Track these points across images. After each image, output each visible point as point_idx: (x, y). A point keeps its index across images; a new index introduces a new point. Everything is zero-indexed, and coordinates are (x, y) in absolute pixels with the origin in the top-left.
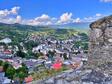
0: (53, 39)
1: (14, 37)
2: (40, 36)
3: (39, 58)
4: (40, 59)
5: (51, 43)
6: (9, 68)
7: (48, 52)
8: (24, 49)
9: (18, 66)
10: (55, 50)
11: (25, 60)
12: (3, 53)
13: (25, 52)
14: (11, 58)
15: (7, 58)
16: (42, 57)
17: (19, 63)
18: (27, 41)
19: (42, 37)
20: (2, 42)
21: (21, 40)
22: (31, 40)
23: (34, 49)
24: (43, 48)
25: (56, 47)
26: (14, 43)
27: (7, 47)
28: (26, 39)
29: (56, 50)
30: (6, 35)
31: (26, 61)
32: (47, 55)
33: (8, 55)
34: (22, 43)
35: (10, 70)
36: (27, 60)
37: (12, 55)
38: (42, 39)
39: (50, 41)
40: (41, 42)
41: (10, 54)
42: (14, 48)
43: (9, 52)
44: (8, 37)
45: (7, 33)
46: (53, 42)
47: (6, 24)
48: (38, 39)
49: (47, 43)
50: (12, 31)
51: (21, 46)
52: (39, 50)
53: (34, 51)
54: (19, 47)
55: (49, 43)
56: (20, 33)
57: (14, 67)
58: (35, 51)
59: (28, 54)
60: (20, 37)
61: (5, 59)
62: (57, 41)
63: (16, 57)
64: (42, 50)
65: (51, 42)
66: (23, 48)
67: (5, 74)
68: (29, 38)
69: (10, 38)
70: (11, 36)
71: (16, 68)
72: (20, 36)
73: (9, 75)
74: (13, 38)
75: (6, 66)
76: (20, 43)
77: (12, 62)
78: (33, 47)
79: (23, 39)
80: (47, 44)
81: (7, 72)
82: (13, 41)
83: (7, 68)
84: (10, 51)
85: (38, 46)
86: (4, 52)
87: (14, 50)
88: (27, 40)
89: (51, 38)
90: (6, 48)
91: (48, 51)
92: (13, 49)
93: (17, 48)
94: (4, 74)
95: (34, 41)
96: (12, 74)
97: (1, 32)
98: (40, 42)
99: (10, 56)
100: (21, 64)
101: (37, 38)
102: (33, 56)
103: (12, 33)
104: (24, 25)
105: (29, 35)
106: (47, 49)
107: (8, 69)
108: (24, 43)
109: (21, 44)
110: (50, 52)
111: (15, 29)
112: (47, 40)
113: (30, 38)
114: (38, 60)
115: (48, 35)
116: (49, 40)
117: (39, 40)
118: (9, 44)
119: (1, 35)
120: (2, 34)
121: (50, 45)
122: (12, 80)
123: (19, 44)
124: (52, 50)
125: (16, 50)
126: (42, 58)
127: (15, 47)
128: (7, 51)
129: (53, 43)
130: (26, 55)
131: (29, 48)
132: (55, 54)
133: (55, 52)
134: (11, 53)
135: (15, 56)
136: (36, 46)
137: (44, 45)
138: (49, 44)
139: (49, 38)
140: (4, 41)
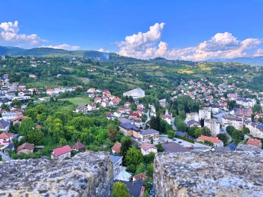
0: (245, 97)
1: (151, 86)
2: (209, 85)
3: (198, 140)
4: (201, 142)
5: (238, 106)
6: (132, 150)
7: (225, 128)
8: (167, 113)
9: (150, 150)
10: (247, 126)
11: (166, 138)
12: (127, 118)
13: (169, 121)
14: (139, 130)
15: (132, 129)
16: (207, 138)
17: (152, 143)
18: (176, 97)
19: (213, 89)
20: (129, 95)
21: (164, 93)
22: (185, 94)
23: (189, 117)
24: (212, 117)
25: (250, 119)
26: (150, 99)
27: (136, 106)
28: (175, 92)
29: (249, 126)
30: (138, 82)
31: (168, 142)
32: (221, 137)
33: (136, 123)
34: (164, 100)
35: (133, 154)
36: (170, 140)
37: (142, 123)
38: (212, 94)
39: (234, 102)
40: (209, 101)
41: (138, 121)
42: (147, 108)
43: (138, 116)
44: (140, 86)
45: (139, 78)
46: (245, 104)
47: (140, 60)
48: (203, 94)
49: (226, 104)
50: (148, 74)
51: (161, 108)
52: (202, 122)
53: (189, 122)
54: (158, 108)
55: (232, 105)
56: (164, 79)
57: (142, 150)
58: (192, 122)
59: (174, 128)
60: (162, 88)
61: (128, 130)
62: (258, 103)
63: (149, 130)
64: (208, 121)
65: (238, 102)
66: (165, 112)
67: (123, 159)
68: (181, 89)
69: (143, 89)
70: (144, 85)
71: (144, 153)
72: (163, 86)
73: (130, 164)
74: (149, 88)
75: (127, 144)
76: (160, 99)
77: (139, 139)
78: (188, 111)
79: (168, 92)
80: (225, 108)
81: (128, 157)
82: (149, 94)
83: (128, 149)
84: (141, 115)
85: (200, 111)
86: (129, 115)
87: (147, 114)
88: (177, 94)
89: (241, 94)
90: (134, 108)
91: (226, 126)
92: (146, 112)
93: (154, 110)
94: (120, 160)
95: (191, 99)
96: (135, 164)
97: (130, 77)
98: (205, 101)
99: (138, 124)
100: (156, 146)
101: (199, 91)
102: (185, 134)
103: (149, 79)
104: (173, 61)
105: (183, 84)
106: (224, 121)
107: (129, 152)
108: (168, 100)
109: (163, 102)
110: (230, 130)
111: (155, 70)
112: (225, 96)
113: (182, 91)
114: (196, 145)
115: (231, 84)
116: (233, 99)
117: (204, 97)
118: (141, 101)
119: (129, 83)
120: (131, 80)
121: (232, 112)
122: (133, 175)
123: (158, 103)
124: (237, 125)
125: (152, 114)
126: (206, 142)
127: (150, 109)
128: (135, 115)
129: (243, 107)
130: (170, 127)
131: (178, 114)
132: (246, 137)
133: (247, 131)
134: (140, 119)
135: (147, 127)
136: (196, 109)
137: (216, 110)
138: (230, 110)
139: (233, 92)
140: (132, 95)
